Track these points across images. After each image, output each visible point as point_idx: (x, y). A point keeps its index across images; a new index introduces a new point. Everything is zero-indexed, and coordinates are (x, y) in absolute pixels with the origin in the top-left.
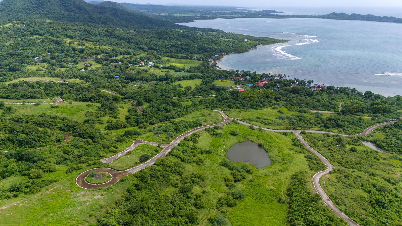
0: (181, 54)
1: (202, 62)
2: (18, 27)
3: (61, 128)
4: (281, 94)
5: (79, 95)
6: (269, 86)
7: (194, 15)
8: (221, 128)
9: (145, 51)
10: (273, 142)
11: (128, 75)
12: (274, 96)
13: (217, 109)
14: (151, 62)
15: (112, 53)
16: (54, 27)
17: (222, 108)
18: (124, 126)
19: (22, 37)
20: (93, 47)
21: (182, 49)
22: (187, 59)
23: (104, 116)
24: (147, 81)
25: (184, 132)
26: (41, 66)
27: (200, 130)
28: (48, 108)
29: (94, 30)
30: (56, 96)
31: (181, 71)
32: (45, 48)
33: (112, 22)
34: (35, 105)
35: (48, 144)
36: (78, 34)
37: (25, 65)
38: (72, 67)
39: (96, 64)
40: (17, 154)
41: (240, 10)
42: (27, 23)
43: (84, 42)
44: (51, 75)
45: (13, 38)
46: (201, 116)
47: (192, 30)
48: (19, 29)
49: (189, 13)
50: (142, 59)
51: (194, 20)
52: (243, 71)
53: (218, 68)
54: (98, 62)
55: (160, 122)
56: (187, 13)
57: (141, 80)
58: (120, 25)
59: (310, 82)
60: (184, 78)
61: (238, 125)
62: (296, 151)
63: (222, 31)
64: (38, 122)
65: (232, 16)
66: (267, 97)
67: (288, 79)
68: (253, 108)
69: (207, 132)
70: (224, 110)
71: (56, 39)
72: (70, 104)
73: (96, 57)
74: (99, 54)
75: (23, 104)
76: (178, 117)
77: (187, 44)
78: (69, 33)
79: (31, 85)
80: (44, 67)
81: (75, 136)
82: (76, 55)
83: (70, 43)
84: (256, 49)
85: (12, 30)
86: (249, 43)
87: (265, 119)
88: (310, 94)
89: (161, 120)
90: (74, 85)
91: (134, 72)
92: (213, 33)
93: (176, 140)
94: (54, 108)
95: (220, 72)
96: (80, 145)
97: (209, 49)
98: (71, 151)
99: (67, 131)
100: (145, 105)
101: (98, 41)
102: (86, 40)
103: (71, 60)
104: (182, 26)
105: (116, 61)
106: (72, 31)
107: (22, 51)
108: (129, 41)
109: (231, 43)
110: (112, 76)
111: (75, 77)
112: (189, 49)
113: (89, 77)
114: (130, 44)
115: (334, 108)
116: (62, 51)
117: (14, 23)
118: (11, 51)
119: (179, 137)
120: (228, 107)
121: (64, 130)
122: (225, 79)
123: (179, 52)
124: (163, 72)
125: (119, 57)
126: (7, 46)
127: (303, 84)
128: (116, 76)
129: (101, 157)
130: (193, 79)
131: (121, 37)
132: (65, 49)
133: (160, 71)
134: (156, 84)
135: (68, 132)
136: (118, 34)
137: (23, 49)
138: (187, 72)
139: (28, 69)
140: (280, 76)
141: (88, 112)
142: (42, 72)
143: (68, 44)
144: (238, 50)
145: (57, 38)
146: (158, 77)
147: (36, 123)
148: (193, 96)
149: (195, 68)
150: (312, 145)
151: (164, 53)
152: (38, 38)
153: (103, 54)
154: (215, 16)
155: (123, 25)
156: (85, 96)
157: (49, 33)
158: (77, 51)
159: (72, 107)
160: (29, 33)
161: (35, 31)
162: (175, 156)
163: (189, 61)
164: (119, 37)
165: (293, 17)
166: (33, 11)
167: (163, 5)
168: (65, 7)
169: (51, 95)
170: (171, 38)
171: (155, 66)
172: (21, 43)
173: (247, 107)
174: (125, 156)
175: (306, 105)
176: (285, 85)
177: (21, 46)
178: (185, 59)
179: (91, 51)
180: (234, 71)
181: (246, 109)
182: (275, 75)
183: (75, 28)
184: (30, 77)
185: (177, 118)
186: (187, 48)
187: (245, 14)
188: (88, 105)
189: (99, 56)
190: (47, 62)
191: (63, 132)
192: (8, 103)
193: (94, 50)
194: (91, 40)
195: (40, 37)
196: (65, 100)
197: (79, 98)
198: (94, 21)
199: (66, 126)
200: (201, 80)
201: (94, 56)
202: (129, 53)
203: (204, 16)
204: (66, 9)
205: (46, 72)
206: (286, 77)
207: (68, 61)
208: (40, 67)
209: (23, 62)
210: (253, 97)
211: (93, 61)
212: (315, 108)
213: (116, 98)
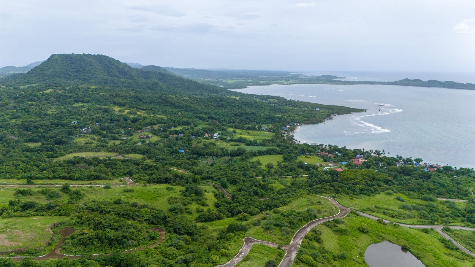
0: (246, 124)
1: (274, 134)
2: (60, 93)
3: (149, 220)
4: (390, 175)
5: (152, 175)
6: (371, 165)
7: (245, 81)
8: (343, 223)
9: (204, 120)
10: (420, 243)
11: (195, 149)
12: (383, 178)
13: (323, 194)
14: (216, 134)
15: (170, 123)
16: (101, 94)
17: (329, 194)
18: (219, 217)
19: (65, 104)
20: (147, 115)
21: (247, 118)
22: (254, 130)
23: (191, 204)
24: (217, 156)
25: (299, 227)
26: (91, 139)
27: (317, 224)
28: (120, 192)
29: (146, 97)
30: (123, 176)
31: (253, 144)
32: (93, 117)
33: (161, 88)
34: (106, 188)
35: (140, 243)
36: (128, 102)
37: (73, 137)
38: (126, 139)
39: (153, 136)
40: (114, 258)
41: (294, 75)
42: (70, 88)
43: (134, 110)
44: (107, 149)
45: (54, 105)
46: (309, 204)
47: (250, 97)
48: (61, 95)
49: (238, 79)
50: (205, 131)
51: (247, 86)
52: (329, 145)
53: (296, 141)
54: (155, 134)
55: (261, 211)
56: (236, 78)
57: (211, 155)
58: (170, 91)
59: (418, 161)
60: (261, 153)
61: (359, 217)
62: (457, 258)
63: (283, 99)
64: (122, 213)
65: (288, 81)
66: (374, 179)
67: (389, 156)
68: (364, 194)
69: (327, 228)
70: (333, 197)
71: (103, 107)
72: (144, 188)
73: (152, 127)
74: (155, 124)
75: (91, 187)
76: (281, 205)
77: (253, 113)
78: (118, 100)
79: (89, 162)
80: (94, 139)
81: (169, 232)
82: (129, 125)
83: (120, 111)
84: (332, 118)
85: (54, 97)
86: (323, 112)
87: (387, 209)
88: (427, 177)
89: (261, 209)
90: (139, 163)
91: (201, 145)
92: (274, 100)
93: (294, 238)
94: (128, 191)
95: (302, 147)
96: (179, 244)
97: (277, 119)
98: (173, 253)
99: (157, 225)
100: (231, 188)
101: (151, 109)
102: (137, 108)
103: (124, 131)
104: (236, 92)
105: (176, 133)
106: (121, 98)
107: (67, 121)
108: (186, 109)
109: (300, 112)
110: (176, 150)
111: (134, 151)
112: (255, 118)
113: (150, 152)
114: (187, 112)
115: (466, 195)
116: (112, 121)
117: (55, 89)
118: (56, 121)
119: (296, 235)
120: (335, 192)
121: (153, 223)
122: (310, 155)
123: (243, 122)
124: (232, 145)
125: (179, 128)
126: (49, 115)
127: (409, 162)
128: (180, 151)
129: (215, 263)
130: (270, 154)
131: (176, 105)
132: (115, 118)
133: (229, 144)
134: (229, 160)
135: (159, 225)
136: (173, 102)
137: (68, 118)
138: (259, 146)
139: (76, 142)
140: (377, 152)
141: (172, 197)
142: (93, 146)
143: (118, 113)
144: (312, 120)
145: (105, 106)
146: (229, 152)
147: (119, 214)
148: (279, 175)
149: (269, 141)
150: (470, 248)
151: (227, 123)
152: (83, 106)
153: (160, 125)
154: (268, 82)
155: (172, 91)
156: (159, 177)
157: (95, 100)
158: (129, 121)
159: (149, 191)
160: (72, 100)
161: (79, 98)
162: (306, 263)
163: (257, 132)
164: (174, 105)
165: (359, 83)
166: (73, 76)
167: (207, 69)
168: (108, 71)
169: (118, 175)
170: (231, 106)
171: (223, 139)
172: (65, 111)
173: (357, 192)
174: (244, 263)
175: (428, 191)
176: (389, 164)
177: (65, 115)
178: (252, 130)
179: (145, 120)
180: (317, 146)
181: (357, 195)
182: (370, 151)
183: (124, 94)
184: (84, 151)
185: (281, 207)
186: (252, 118)
187: (303, 80)
188: (168, 189)
189: (155, 127)
190: (96, 134)
191: (152, 225)
192: (73, 185)
193: (149, 120)
194: (142, 108)
195: (85, 104)
196: (137, 181)
197: (152, 179)
198: (140, 87)
199: (155, 218)
200: (282, 156)
201: (149, 127)
202: (188, 124)
203: (256, 82)
204: (109, 74)
205: (98, 146)
206: (384, 154)
207: (121, 133)
208: (89, 139)
209: (70, 133)
210: (357, 178)
211: (148, 132)
212: (442, 195)
213: (195, 179)
